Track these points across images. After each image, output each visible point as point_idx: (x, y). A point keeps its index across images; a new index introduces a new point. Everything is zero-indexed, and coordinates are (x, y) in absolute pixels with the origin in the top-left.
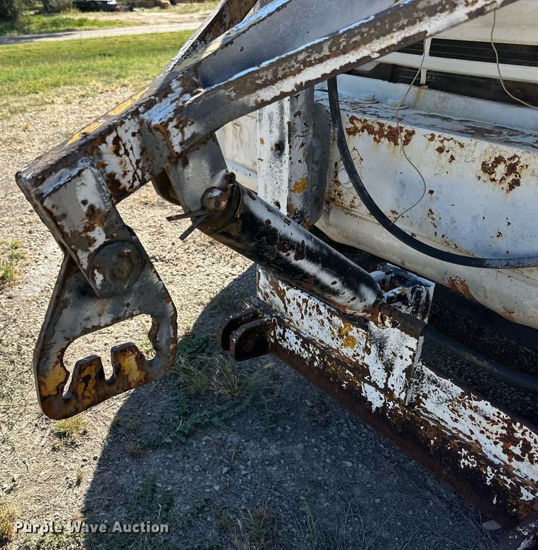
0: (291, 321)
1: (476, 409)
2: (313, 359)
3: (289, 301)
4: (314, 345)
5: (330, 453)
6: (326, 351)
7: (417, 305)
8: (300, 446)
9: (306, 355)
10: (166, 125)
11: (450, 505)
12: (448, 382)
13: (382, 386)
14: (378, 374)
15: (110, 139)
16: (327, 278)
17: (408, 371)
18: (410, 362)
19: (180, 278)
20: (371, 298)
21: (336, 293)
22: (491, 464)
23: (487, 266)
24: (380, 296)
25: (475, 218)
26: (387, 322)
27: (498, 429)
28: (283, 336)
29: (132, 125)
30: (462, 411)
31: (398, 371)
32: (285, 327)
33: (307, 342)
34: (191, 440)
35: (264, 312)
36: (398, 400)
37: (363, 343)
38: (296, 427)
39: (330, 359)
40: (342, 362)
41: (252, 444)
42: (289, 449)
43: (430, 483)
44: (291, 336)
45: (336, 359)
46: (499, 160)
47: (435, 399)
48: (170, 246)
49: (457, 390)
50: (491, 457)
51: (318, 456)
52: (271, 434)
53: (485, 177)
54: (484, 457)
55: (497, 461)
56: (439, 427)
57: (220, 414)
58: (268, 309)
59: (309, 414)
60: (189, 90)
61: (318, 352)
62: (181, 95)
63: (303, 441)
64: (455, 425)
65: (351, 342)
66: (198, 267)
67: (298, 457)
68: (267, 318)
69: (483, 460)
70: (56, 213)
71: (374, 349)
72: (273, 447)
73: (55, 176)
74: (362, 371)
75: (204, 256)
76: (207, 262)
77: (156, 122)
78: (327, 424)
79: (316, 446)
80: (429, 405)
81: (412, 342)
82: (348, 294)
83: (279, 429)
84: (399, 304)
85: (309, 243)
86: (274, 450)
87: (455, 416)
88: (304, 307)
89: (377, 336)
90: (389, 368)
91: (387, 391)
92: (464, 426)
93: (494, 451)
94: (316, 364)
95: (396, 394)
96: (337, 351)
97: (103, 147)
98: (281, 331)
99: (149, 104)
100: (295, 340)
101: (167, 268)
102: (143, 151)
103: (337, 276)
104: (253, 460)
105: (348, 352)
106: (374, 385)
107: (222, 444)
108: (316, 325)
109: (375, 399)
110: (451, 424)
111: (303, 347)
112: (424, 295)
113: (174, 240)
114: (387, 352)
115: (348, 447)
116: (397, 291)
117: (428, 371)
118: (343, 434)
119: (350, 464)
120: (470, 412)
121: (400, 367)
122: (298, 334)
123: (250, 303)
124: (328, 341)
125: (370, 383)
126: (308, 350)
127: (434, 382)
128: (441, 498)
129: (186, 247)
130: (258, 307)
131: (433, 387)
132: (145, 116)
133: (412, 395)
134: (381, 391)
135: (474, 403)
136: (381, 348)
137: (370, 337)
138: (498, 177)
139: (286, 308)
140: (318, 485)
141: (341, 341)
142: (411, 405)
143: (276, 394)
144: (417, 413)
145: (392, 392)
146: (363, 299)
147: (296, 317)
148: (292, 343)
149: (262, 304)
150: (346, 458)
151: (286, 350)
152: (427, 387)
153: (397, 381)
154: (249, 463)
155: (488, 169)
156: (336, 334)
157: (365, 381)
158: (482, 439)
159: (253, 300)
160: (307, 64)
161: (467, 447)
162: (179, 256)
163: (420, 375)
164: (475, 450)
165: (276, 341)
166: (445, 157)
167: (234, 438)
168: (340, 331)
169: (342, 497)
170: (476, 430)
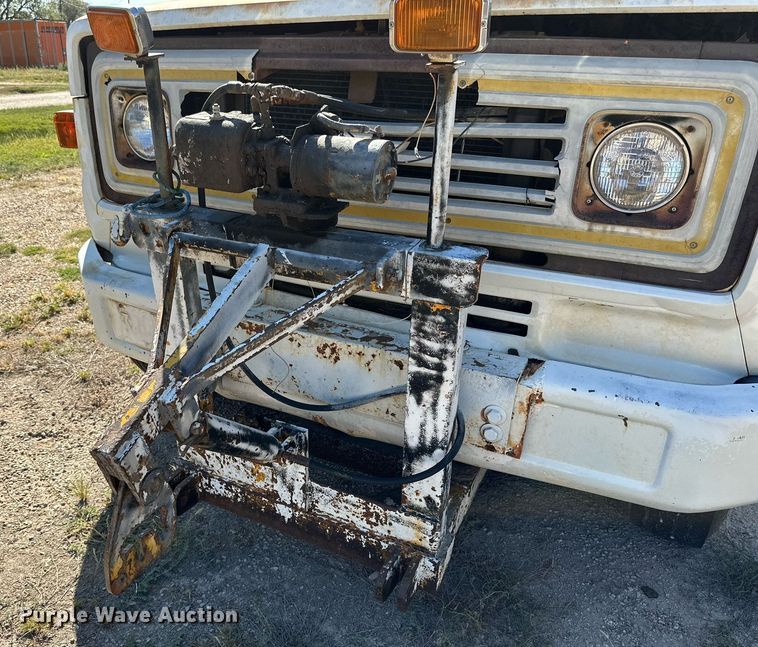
0: (213, 471)
1: (347, 501)
2: (237, 496)
3: (209, 457)
4: (235, 485)
5: (260, 565)
6: (245, 488)
7: (300, 445)
8: (237, 568)
9: (230, 495)
10: (174, 402)
11: (347, 572)
12: (328, 489)
13: (289, 503)
14: (285, 495)
15: (145, 417)
16: (252, 449)
17: (304, 488)
18: (303, 482)
19: (77, 450)
20: (275, 450)
21: (258, 455)
22: (362, 533)
23: (334, 410)
24: (280, 447)
25: (320, 379)
26: (287, 462)
27: (361, 510)
28: (209, 485)
29: (154, 406)
30: (340, 505)
31: (297, 490)
32: (210, 477)
33: (229, 485)
34: (150, 597)
35: (190, 469)
36: (301, 510)
37: (270, 476)
38: (229, 555)
39: (249, 493)
40: (258, 493)
41: (200, 581)
42: (230, 574)
43: (332, 562)
44: (215, 483)
45: (254, 492)
46: (326, 346)
47: (323, 502)
48: (51, 418)
49: (334, 492)
50: (362, 529)
51: (252, 570)
52: (212, 567)
53: (320, 355)
54: (358, 530)
55: (365, 530)
56: (329, 520)
57: (166, 566)
58: (192, 466)
59: (236, 541)
60: (180, 379)
61: (239, 491)
62: (176, 382)
63: (238, 564)
64: (338, 515)
65: (261, 477)
66: (91, 433)
67: (238, 577)
68: (193, 474)
69: (358, 532)
70: (126, 467)
71: (279, 479)
72: (217, 577)
73: (122, 447)
74: (274, 496)
75: (92, 421)
76: (98, 426)
77: (168, 401)
78: (251, 543)
79: (249, 564)
80: (320, 506)
81: (302, 469)
82: (264, 453)
83: (218, 561)
84: (291, 449)
85: (241, 432)
86: (218, 579)
87: (336, 509)
88: (222, 459)
89: (279, 470)
90: (291, 489)
91: (293, 506)
92: (343, 514)
93: (362, 524)
94: (239, 500)
95: (299, 505)
96: (253, 485)
97: (142, 422)
98: (207, 481)
99: (161, 392)
100: (220, 485)
101: (59, 443)
102: (160, 415)
103: (257, 445)
104: (206, 592)
105: (260, 484)
106: (284, 503)
107: (177, 590)
108: (234, 470)
109: (285, 512)
110: (336, 515)
111: (227, 489)
112: (303, 438)
113: (53, 410)
114: (288, 479)
115: (271, 556)
116: (288, 440)
117: (315, 485)
118: (265, 548)
119: (276, 568)
120: (344, 504)
121: (298, 486)
122: (221, 480)
123: (176, 465)
124: (245, 480)
125: (280, 503)
126: (232, 491)
127: (320, 491)
128: (340, 569)
129: (70, 414)
130: (183, 466)
131: (321, 494)
132: (160, 399)
133: (309, 503)
134: (288, 506)
135: (345, 498)
136: (283, 477)
137: (274, 472)
138: (327, 356)
139: (207, 462)
140: (259, 593)
141: (254, 478)
142: (310, 510)
143: (206, 533)
144: (315, 514)
145: (296, 505)
146: (272, 453)
147: (217, 467)
148: (217, 488)
149: (186, 463)
150: (272, 566)
151: (213, 495)
152: (317, 495)
153: (298, 497)
154: (204, 596)
155: (321, 351)
156: (250, 473)
157: (277, 502)
158: (354, 519)
159: (177, 461)
160: (237, 357)
161: (348, 527)
162: (66, 426)
163: (311, 488)
164: (352, 528)
165: (204, 490)
166: (295, 344)
167: (184, 581)
168: (252, 471)
169: (278, 595)
170: (350, 514)
